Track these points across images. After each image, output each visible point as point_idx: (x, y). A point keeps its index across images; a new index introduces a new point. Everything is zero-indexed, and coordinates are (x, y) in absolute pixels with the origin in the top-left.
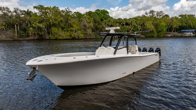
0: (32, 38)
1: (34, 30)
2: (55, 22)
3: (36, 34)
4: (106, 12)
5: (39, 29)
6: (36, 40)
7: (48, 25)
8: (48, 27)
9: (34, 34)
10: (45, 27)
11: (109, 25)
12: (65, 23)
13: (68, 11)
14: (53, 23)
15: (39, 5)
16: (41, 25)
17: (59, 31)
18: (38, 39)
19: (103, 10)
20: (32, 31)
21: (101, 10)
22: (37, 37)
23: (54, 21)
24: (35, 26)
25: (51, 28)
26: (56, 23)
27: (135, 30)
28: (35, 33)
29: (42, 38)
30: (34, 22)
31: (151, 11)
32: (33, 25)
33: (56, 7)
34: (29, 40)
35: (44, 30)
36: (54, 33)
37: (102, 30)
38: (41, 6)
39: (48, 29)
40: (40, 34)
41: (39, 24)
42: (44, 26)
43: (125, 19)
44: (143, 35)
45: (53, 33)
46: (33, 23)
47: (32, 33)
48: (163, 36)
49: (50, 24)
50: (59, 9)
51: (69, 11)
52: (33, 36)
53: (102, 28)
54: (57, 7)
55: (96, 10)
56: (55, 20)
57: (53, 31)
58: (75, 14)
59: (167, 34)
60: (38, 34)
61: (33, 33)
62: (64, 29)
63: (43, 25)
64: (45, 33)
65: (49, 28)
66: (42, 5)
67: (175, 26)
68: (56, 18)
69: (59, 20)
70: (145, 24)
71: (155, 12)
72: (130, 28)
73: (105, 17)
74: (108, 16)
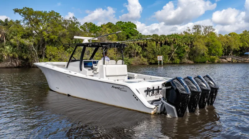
0: (8, 64)
1: (13, 50)
2: (52, 37)
3: (17, 57)
4: (133, 26)
5: (23, 48)
6: (15, 67)
7: (39, 41)
8: (39, 46)
9: (14, 57)
10: (35, 45)
11: (140, 44)
12: (70, 40)
13: (73, 22)
14: (48, 37)
15: (26, 8)
16: (26, 42)
17: (60, 52)
18: (21, 66)
19: (128, 22)
20: (9, 52)
21: (124, 22)
22: (18, 63)
23: (51, 34)
24: (15, 42)
25: (44, 47)
26: (54, 37)
27: (179, 53)
28: (14, 55)
29: (27, 64)
30: (15, 35)
31: (195, 26)
32: (12, 41)
33: (55, 13)
34: (3, 68)
35: (33, 50)
36: (50, 56)
37: (130, 52)
38: (28, 9)
39: (38, 49)
40: (25, 57)
41: (23, 40)
42: (32, 44)
43: (163, 36)
44: (190, 60)
45: (47, 56)
46: (12, 38)
47: (8, 55)
48: (217, 62)
49: (44, 40)
50: (59, 15)
51: (75, 22)
52: (11, 61)
53: (130, 49)
54: (57, 13)
55: (117, 23)
56: (53, 33)
57: (48, 51)
58: (86, 26)
59: (221, 58)
60: (21, 58)
61: (11, 55)
62: (68, 50)
63: (30, 41)
64: (34, 55)
65: (41, 47)
66: (30, 8)
67: (233, 47)
68: (55, 29)
69: (60, 33)
70: (194, 44)
71: (201, 26)
72: (173, 49)
73: (132, 33)
74: (136, 31)
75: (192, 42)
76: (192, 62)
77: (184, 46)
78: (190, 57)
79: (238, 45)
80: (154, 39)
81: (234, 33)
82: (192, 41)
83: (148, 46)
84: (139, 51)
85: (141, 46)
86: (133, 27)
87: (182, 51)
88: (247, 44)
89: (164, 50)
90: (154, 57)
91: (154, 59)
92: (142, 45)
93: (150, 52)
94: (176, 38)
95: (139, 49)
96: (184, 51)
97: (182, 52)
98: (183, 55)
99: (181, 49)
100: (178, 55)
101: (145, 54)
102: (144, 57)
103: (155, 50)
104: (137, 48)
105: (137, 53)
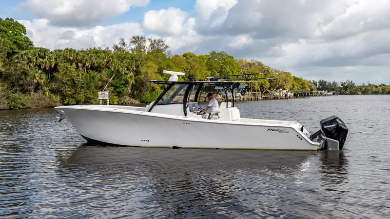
4: (20, 28)
19: (7, 19)
27: (118, 85)
31: (134, 38)
44: (134, 98)
70: (143, 70)
71: (146, 40)
72: (105, 78)
73: (21, 42)
74: (26, 39)
75: (137, 67)
76: (137, 102)
77: (127, 74)
78: (133, 93)
79: (205, 74)
80: (72, 58)
81: (192, 53)
82: (138, 65)
83: (61, 70)
84: (42, 81)
85: (45, 70)
86: (21, 30)
87: (123, 82)
88: (216, 73)
89: (92, 79)
90: (74, 93)
91: (73, 98)
92: (47, 68)
93: (66, 83)
94: (111, 59)
95: (40, 77)
96: (127, 83)
97: (123, 84)
98: (125, 89)
99: (121, 79)
100: (115, 90)
101: (54, 85)
102: (53, 91)
103: (75, 79)
104: (37, 75)
105: (38, 84)
